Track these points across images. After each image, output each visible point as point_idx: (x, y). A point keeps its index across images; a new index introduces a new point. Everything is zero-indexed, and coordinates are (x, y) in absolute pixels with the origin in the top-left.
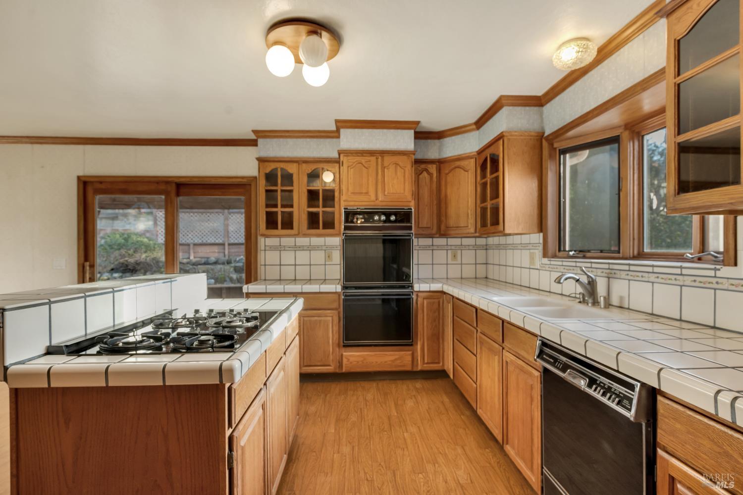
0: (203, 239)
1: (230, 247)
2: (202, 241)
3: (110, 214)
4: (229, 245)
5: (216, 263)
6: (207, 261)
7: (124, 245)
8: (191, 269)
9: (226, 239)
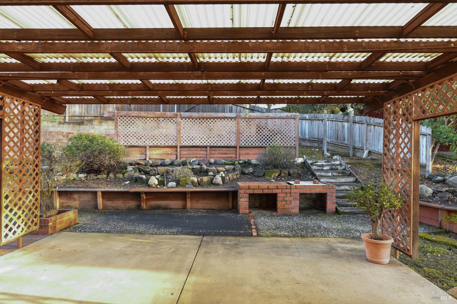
0: (154, 142)
1: (182, 149)
2: (161, 144)
3: (77, 120)
4: (181, 147)
5: (172, 164)
6: (164, 162)
7: (89, 146)
8: (151, 170)
9: (178, 143)
